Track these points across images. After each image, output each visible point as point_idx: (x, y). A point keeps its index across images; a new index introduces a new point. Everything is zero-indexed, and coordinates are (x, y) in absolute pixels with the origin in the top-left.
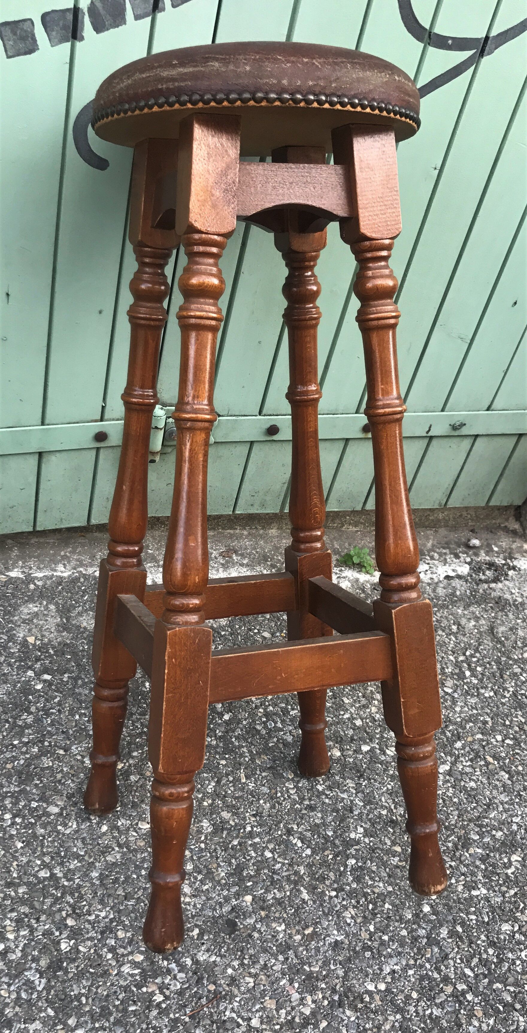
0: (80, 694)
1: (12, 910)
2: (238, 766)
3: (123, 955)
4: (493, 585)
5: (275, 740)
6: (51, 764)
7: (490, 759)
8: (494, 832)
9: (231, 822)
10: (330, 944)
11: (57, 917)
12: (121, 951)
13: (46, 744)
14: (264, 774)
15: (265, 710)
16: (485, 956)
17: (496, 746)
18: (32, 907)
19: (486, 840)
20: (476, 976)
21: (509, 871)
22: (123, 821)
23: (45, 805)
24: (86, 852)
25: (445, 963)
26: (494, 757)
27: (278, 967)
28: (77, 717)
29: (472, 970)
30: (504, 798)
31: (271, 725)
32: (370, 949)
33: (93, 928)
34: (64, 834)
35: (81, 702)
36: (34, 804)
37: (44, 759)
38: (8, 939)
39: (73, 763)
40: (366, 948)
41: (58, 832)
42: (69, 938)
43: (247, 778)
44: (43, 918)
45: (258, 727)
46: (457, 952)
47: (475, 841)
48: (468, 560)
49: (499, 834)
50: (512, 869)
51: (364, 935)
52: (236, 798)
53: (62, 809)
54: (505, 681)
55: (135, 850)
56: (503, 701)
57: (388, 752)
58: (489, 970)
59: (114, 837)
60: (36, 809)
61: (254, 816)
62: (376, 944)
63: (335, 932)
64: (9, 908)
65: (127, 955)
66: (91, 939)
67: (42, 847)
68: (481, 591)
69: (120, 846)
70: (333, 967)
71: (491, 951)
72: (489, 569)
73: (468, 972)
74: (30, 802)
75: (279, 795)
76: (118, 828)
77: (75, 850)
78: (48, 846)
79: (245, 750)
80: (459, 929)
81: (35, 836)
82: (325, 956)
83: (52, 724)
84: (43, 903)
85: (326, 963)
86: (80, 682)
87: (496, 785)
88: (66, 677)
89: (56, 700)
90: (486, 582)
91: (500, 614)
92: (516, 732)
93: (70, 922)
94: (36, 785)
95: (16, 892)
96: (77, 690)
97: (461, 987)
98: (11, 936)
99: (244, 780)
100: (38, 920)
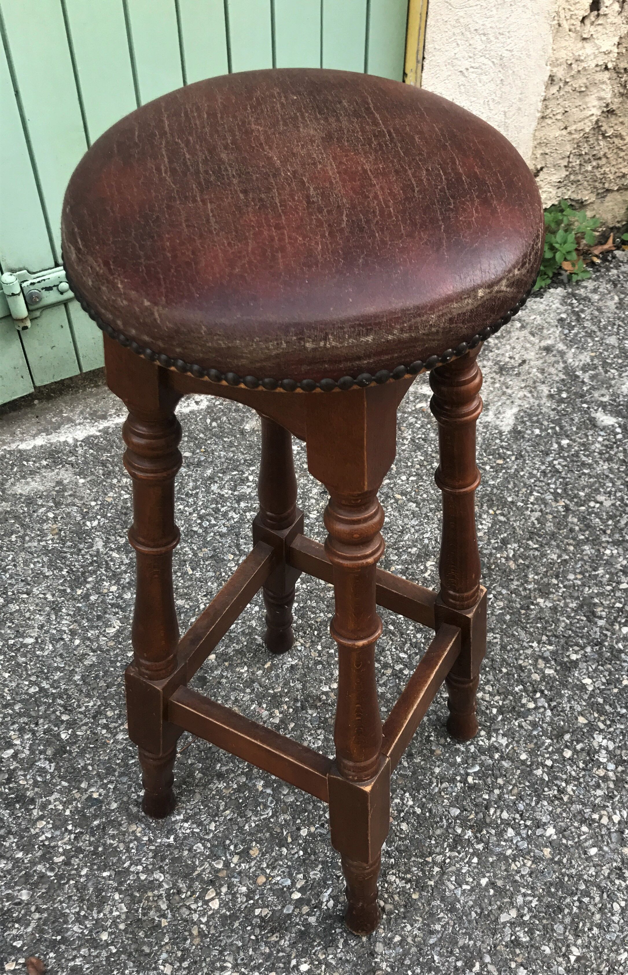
0: (30, 547)
1: (13, 723)
2: (183, 563)
3: (115, 728)
5: (212, 534)
6: (18, 608)
7: (398, 496)
8: (409, 550)
9: (187, 606)
10: (287, 669)
11: (53, 717)
12: (113, 725)
13: (10, 593)
14: (207, 563)
15: (198, 514)
16: (414, 640)
17: (402, 485)
18: (30, 716)
19: (404, 557)
20: (409, 656)
21: (426, 575)
22: (92, 632)
23: (21, 640)
24: (65, 664)
25: (383, 654)
26: (402, 494)
27: (247, 697)
28: (32, 566)
29: (405, 653)
30: (414, 522)
31: (206, 524)
32: (320, 662)
33: (86, 716)
34: (43, 656)
35: (31, 553)
36: (11, 642)
37: (11, 606)
39: (37, 601)
40: (317, 663)
41: (38, 656)
42: (67, 729)
43: (193, 570)
44: (41, 721)
45: (195, 529)
46: (392, 645)
47: (394, 561)
49: (414, 550)
50: (429, 572)
51: (314, 654)
52: (186, 588)
53: (36, 639)
54: (403, 432)
55: (108, 650)
56: (403, 448)
57: (311, 516)
58: (419, 649)
59: (87, 646)
60: (14, 645)
61: (205, 596)
62: (324, 658)
63: (290, 659)
64: (10, 723)
65: (119, 726)
66: (86, 724)
67: (26, 670)
69: (94, 651)
70: (292, 685)
71: (419, 636)
73: (402, 655)
74: (7, 641)
75: (223, 574)
76: (89, 639)
77: (56, 665)
78: (31, 669)
79: (187, 549)
80: (391, 627)
81: (18, 665)
82: (285, 679)
83: (11, 577)
84: (38, 711)
85: (286, 683)
86: (27, 538)
87: (406, 515)
88: (13, 538)
89: (10, 558)
92: (417, 469)
93: (65, 718)
94: (9, 627)
95: (13, 710)
96: (26, 545)
97: (398, 667)
98: (17, 742)
99: (190, 572)
100: (37, 724)
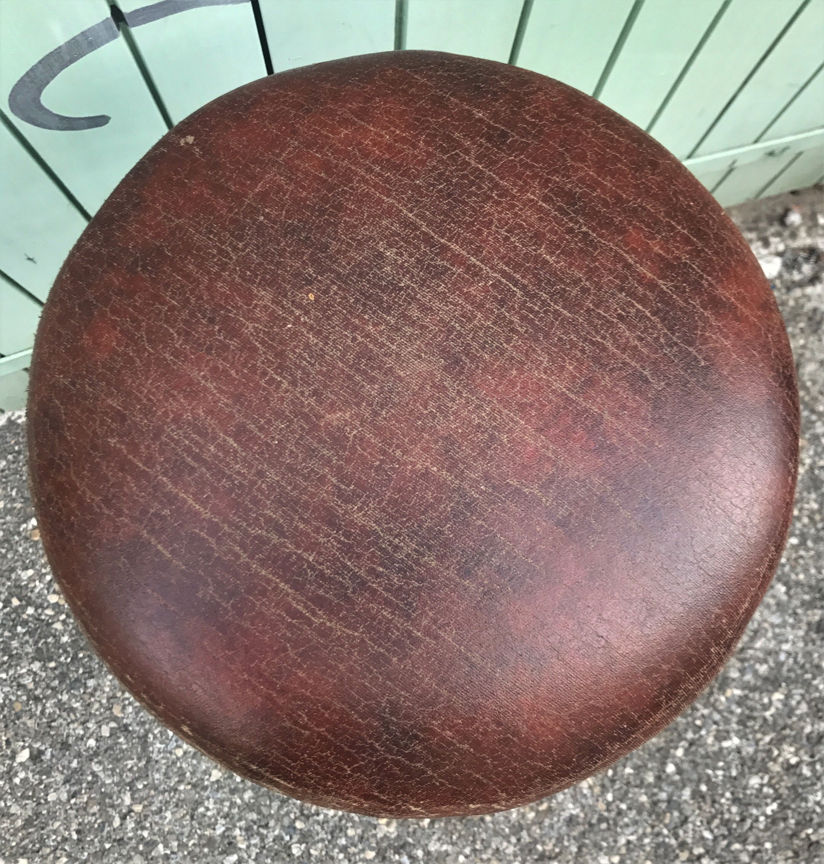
1: (240, 820)
3: (354, 854)
4: (809, 290)
8: (757, 666)
10: (564, 820)
11: (286, 822)
12: (352, 850)
16: (727, 816)
18: (259, 813)
19: (748, 677)
20: (715, 839)
21: (768, 714)
25: (684, 827)
27: (511, 850)
29: (712, 831)
30: (776, 619)
32: (607, 820)
33: (323, 828)
38: (240, 849)
40: (601, 819)
42: (300, 842)
44: (272, 823)
46: (699, 815)
47: (733, 680)
48: (781, 247)
49: (763, 669)
50: (772, 710)
51: (601, 806)
58: (729, 830)
62: (613, 814)
63: (571, 806)
64: (237, 817)
65: (359, 853)
66: (322, 840)
68: (791, 303)
70: (566, 843)
71: (734, 809)
72: (807, 260)
73: (707, 835)
80: (704, 788)
82: (559, 834)
84: (270, 807)
85: (559, 840)
90: (801, 285)
91: (811, 339)
92: (804, 526)
93: (299, 825)
95: (242, 799)
97: (699, 851)
98: (243, 846)
100: (266, 826)
